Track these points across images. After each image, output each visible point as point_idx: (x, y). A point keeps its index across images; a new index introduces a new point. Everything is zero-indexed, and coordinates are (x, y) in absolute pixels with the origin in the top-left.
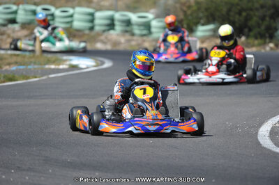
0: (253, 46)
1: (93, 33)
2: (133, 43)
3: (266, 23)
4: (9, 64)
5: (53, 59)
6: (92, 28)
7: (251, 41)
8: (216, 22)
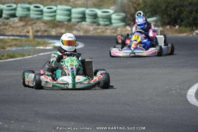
0: (184, 32)
1: (70, 24)
2: (99, 31)
3: (193, 16)
4: (11, 46)
5: (42, 42)
6: (70, 20)
7: (182, 28)
8: (157, 15)
